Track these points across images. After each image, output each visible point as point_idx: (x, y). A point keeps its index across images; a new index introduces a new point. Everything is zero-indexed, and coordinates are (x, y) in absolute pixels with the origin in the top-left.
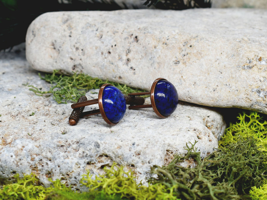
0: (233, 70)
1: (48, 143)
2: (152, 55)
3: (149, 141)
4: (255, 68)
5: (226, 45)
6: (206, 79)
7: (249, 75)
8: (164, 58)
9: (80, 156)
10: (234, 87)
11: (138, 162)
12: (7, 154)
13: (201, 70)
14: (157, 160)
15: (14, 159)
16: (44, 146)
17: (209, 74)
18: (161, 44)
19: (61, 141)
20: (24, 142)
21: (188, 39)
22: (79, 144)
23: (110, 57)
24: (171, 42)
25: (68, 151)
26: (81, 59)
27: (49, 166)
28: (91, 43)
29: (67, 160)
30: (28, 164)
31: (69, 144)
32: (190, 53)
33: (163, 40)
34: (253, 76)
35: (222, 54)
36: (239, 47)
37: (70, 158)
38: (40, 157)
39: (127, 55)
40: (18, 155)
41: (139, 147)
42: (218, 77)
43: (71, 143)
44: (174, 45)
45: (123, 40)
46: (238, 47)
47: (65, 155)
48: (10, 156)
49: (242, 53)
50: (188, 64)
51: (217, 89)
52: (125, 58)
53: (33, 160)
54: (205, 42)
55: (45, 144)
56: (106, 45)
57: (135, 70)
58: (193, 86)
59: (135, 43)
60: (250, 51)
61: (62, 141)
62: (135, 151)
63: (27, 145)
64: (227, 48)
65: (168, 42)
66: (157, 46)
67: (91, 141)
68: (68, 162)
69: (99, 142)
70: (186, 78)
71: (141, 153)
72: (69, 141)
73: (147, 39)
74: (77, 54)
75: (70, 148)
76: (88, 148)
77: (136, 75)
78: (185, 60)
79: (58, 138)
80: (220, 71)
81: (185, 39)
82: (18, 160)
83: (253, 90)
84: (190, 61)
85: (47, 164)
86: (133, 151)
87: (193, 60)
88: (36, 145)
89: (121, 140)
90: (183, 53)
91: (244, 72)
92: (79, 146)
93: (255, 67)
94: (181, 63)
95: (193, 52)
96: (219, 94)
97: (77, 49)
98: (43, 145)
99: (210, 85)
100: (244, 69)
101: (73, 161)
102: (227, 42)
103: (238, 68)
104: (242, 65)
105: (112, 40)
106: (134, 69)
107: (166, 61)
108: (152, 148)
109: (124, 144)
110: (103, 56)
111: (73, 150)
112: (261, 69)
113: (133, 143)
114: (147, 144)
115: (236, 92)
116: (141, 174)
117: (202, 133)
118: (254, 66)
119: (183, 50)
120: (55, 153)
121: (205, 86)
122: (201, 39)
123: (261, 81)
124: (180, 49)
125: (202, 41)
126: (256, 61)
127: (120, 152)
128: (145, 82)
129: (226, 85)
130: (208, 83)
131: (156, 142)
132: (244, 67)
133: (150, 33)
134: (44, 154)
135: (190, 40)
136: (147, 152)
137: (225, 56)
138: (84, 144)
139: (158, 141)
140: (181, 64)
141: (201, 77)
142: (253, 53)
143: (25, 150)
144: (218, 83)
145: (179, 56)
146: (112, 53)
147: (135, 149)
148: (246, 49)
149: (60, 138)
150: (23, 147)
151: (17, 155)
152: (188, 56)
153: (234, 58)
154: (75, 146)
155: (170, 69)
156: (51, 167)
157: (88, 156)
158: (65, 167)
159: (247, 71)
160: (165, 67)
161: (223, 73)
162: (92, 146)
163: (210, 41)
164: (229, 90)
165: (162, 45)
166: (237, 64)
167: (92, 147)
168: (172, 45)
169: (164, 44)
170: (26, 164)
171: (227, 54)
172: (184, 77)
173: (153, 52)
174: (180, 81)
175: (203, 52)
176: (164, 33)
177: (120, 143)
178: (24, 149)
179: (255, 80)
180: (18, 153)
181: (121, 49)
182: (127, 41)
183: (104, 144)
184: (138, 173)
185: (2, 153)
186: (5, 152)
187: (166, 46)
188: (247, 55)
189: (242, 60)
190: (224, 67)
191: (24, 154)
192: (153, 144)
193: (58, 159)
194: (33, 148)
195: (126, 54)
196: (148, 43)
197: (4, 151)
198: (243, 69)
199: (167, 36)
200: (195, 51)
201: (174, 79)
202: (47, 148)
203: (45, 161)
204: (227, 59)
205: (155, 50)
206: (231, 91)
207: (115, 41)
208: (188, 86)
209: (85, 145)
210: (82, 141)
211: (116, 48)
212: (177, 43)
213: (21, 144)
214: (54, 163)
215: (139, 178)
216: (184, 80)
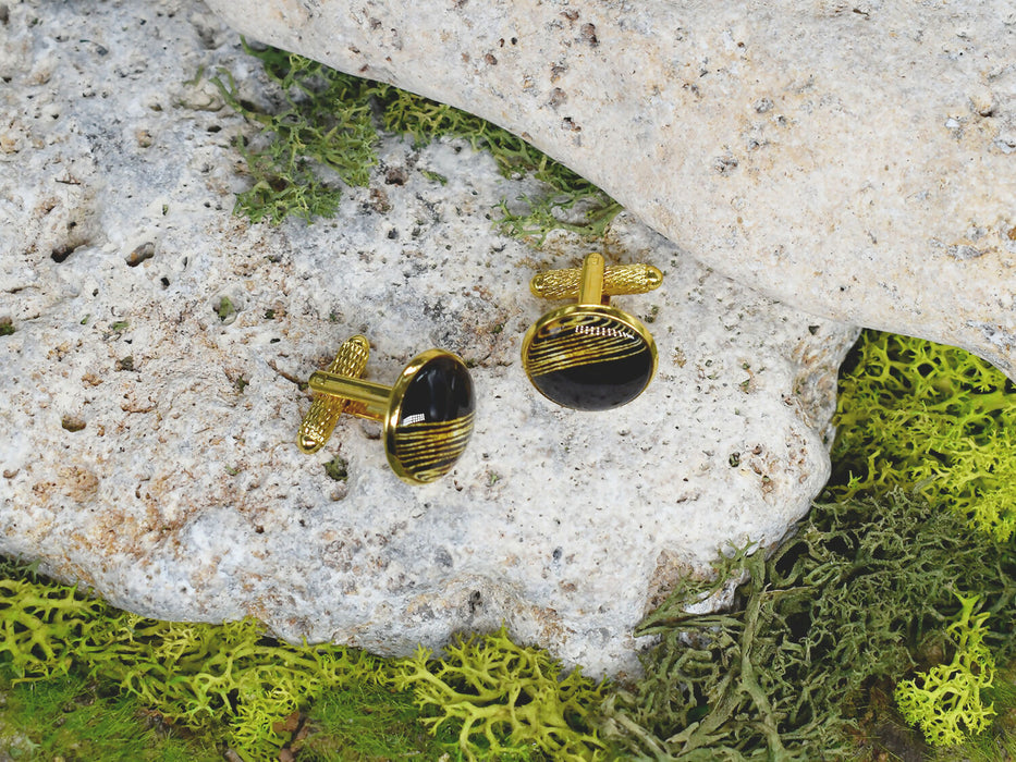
0: (914, 247)
1: (294, 546)
2: (643, 112)
3: (604, 545)
4: (990, 260)
5: (908, 139)
6: (821, 244)
7: (965, 281)
8: (684, 136)
9: (391, 587)
10: (906, 301)
11: (566, 609)
12: (167, 585)
13: (808, 208)
14: (624, 603)
15: (192, 597)
16: (280, 555)
17: (832, 229)
18: (676, 86)
19: (331, 533)
20: (219, 543)
21: (777, 94)
22: (386, 549)
23: (493, 77)
24: (713, 87)
25: (353, 564)
26: (388, 59)
27: (299, 608)
28: (424, 17)
29: (351, 599)
30: (233, 603)
31: (358, 542)
32: (778, 144)
33: (687, 73)
34: (980, 284)
35: (887, 169)
36: (950, 170)
37: (362, 590)
38: (271, 582)
39: (553, 80)
40: (202, 587)
41: (573, 566)
42: (861, 252)
43: (364, 541)
44: (724, 104)
45: (542, 31)
46: (945, 168)
47: (346, 579)
48: (178, 591)
49: (956, 199)
50: (763, 176)
51: (853, 290)
52: (546, 86)
53: (248, 589)
54: (835, 116)
55: (284, 549)
56: (482, 33)
57: (579, 128)
58: (773, 260)
59: (585, 48)
60: (985, 196)
61: (335, 532)
62: (561, 580)
63: (227, 552)
64: (909, 154)
65: (702, 82)
66: (663, 90)
67: (424, 546)
68: (356, 604)
69: (450, 547)
70: (751, 228)
71: (579, 587)
72: (358, 533)
73: (629, 54)
74: (375, 42)
75: (359, 554)
76: (417, 567)
77: (583, 149)
78: (758, 163)
79: (322, 521)
80: (870, 234)
81: (764, 89)
82: (202, 598)
83: (970, 323)
84: (773, 172)
85: (292, 600)
86: (554, 579)
87: (784, 170)
88: (255, 550)
89: (518, 538)
90: (754, 135)
91: (949, 266)
92: (388, 553)
93: (992, 255)
94: (741, 168)
95: (788, 144)
96: (856, 305)
97: (376, 24)
98: (277, 553)
99: (832, 269)
100: (954, 256)
101: (369, 600)
102: (913, 125)
103: (933, 250)
104: (949, 241)
105: (504, 23)
106: (577, 125)
107: (692, 151)
108: (612, 573)
109: (528, 552)
110: (470, 67)
111: (371, 564)
112: (1009, 267)
113: (555, 548)
114: (600, 556)
115: (914, 314)
116: (573, 632)
117: (780, 464)
118: (987, 252)
119: (752, 128)
120: (315, 576)
121: (814, 270)
122: (822, 103)
123: (1001, 305)
124: (744, 120)
125: (826, 109)
126: (1000, 236)
127: (514, 574)
128: (611, 185)
129: (885, 286)
130: (823, 262)
131: (626, 551)
132: (953, 249)
133: (642, 32)
134: (281, 575)
135: (783, 99)
136: (596, 586)
137: (898, 182)
138: (404, 555)
139: (633, 548)
140: (739, 174)
141: (806, 232)
142: (996, 205)
143: (223, 571)
144: (860, 269)
145: (739, 148)
146: (501, 65)
147: (559, 575)
148: (974, 181)
149: (329, 520)
150: (217, 560)
151: (200, 587)
152: (768, 150)
153: (925, 206)
154: (374, 550)
155: (703, 184)
156: (303, 611)
157: (414, 586)
158: (346, 617)
159: (962, 264)
160: (685, 171)
161: (882, 246)
162: (430, 563)
163: (855, 116)
164: (892, 304)
165: (683, 91)
166: (931, 234)
167: (429, 566)
168: (718, 100)
169: (690, 88)
170: (228, 603)
171: (905, 176)
172: (746, 224)
173: (648, 105)
174: (730, 235)
175: (821, 151)
176: (693, 44)
177: (516, 548)
178: (220, 567)
179: (984, 297)
180: (201, 580)
181: (535, 59)
182: (557, 35)
183: (466, 556)
184: (565, 629)
185: (155, 579)
186: (164, 575)
187: (695, 98)
188: (972, 209)
189: (951, 226)
190: (886, 226)
191: (222, 582)
192: (616, 561)
193: (325, 593)
194: (249, 563)
195: (550, 75)
196: (632, 67)
197: (158, 572)
198: (950, 256)
199: (701, 59)
200: (796, 143)
201: (712, 222)
202: (288, 558)
203: (284, 591)
204: (901, 200)
205: (654, 101)
206: (897, 307)
207: (513, 26)
208: (757, 257)
209: (405, 558)
210: (399, 541)
211: (518, 51)
212: (736, 97)
213: (209, 549)
214: (314, 603)
215: (568, 641)
216: (747, 235)
